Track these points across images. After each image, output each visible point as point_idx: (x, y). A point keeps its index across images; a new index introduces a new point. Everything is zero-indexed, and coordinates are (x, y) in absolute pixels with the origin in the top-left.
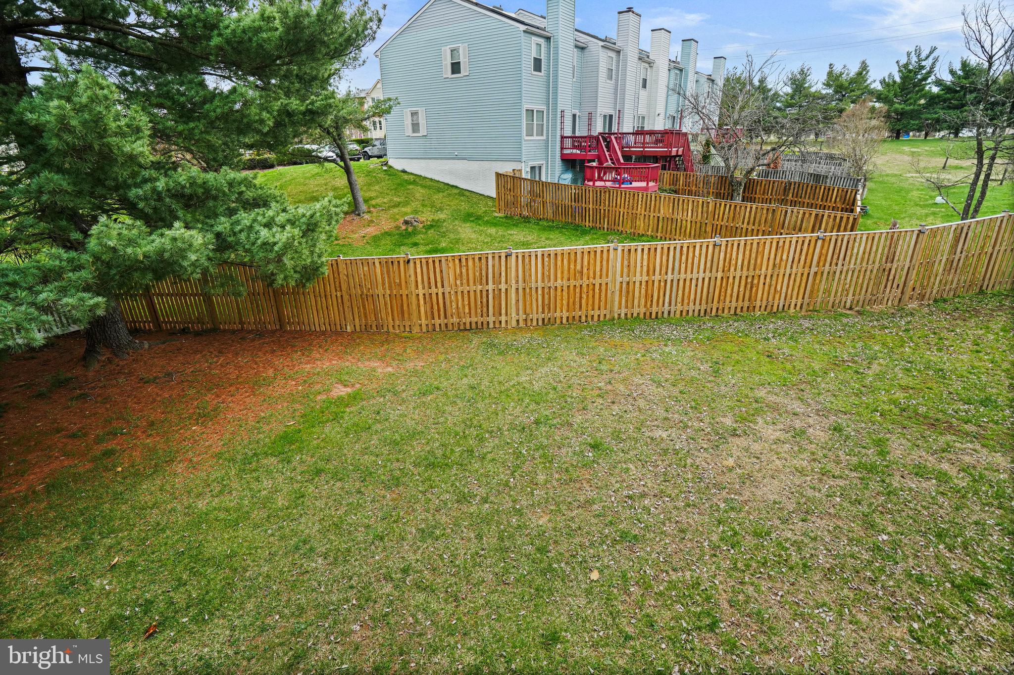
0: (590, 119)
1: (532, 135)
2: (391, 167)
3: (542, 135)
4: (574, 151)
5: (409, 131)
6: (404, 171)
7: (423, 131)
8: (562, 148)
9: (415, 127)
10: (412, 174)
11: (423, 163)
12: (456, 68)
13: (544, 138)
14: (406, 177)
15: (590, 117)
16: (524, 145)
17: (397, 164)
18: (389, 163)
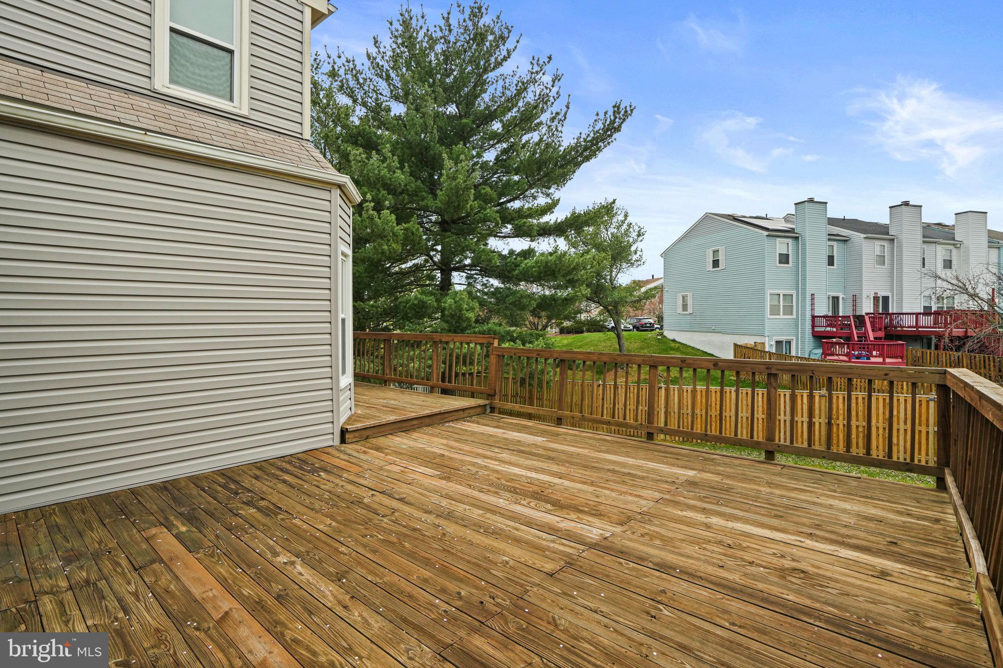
0: (854, 301)
1: (779, 314)
2: (665, 337)
3: (792, 314)
4: (828, 329)
5: (680, 310)
6: (674, 341)
7: (690, 310)
8: (813, 326)
9: (685, 307)
10: (680, 343)
11: (689, 335)
12: (716, 263)
13: (794, 316)
14: (673, 345)
15: (855, 299)
16: (767, 323)
17: (669, 334)
18: (664, 334)
